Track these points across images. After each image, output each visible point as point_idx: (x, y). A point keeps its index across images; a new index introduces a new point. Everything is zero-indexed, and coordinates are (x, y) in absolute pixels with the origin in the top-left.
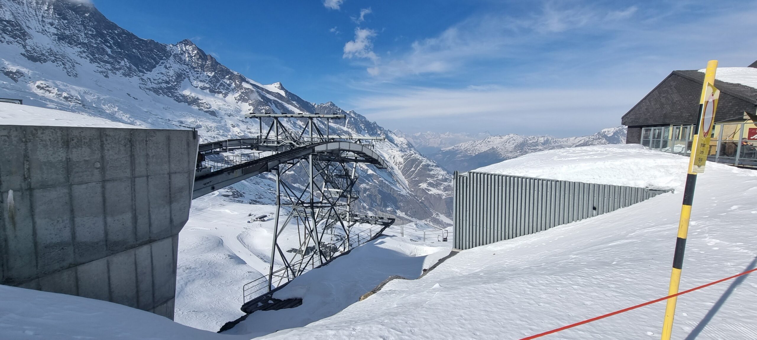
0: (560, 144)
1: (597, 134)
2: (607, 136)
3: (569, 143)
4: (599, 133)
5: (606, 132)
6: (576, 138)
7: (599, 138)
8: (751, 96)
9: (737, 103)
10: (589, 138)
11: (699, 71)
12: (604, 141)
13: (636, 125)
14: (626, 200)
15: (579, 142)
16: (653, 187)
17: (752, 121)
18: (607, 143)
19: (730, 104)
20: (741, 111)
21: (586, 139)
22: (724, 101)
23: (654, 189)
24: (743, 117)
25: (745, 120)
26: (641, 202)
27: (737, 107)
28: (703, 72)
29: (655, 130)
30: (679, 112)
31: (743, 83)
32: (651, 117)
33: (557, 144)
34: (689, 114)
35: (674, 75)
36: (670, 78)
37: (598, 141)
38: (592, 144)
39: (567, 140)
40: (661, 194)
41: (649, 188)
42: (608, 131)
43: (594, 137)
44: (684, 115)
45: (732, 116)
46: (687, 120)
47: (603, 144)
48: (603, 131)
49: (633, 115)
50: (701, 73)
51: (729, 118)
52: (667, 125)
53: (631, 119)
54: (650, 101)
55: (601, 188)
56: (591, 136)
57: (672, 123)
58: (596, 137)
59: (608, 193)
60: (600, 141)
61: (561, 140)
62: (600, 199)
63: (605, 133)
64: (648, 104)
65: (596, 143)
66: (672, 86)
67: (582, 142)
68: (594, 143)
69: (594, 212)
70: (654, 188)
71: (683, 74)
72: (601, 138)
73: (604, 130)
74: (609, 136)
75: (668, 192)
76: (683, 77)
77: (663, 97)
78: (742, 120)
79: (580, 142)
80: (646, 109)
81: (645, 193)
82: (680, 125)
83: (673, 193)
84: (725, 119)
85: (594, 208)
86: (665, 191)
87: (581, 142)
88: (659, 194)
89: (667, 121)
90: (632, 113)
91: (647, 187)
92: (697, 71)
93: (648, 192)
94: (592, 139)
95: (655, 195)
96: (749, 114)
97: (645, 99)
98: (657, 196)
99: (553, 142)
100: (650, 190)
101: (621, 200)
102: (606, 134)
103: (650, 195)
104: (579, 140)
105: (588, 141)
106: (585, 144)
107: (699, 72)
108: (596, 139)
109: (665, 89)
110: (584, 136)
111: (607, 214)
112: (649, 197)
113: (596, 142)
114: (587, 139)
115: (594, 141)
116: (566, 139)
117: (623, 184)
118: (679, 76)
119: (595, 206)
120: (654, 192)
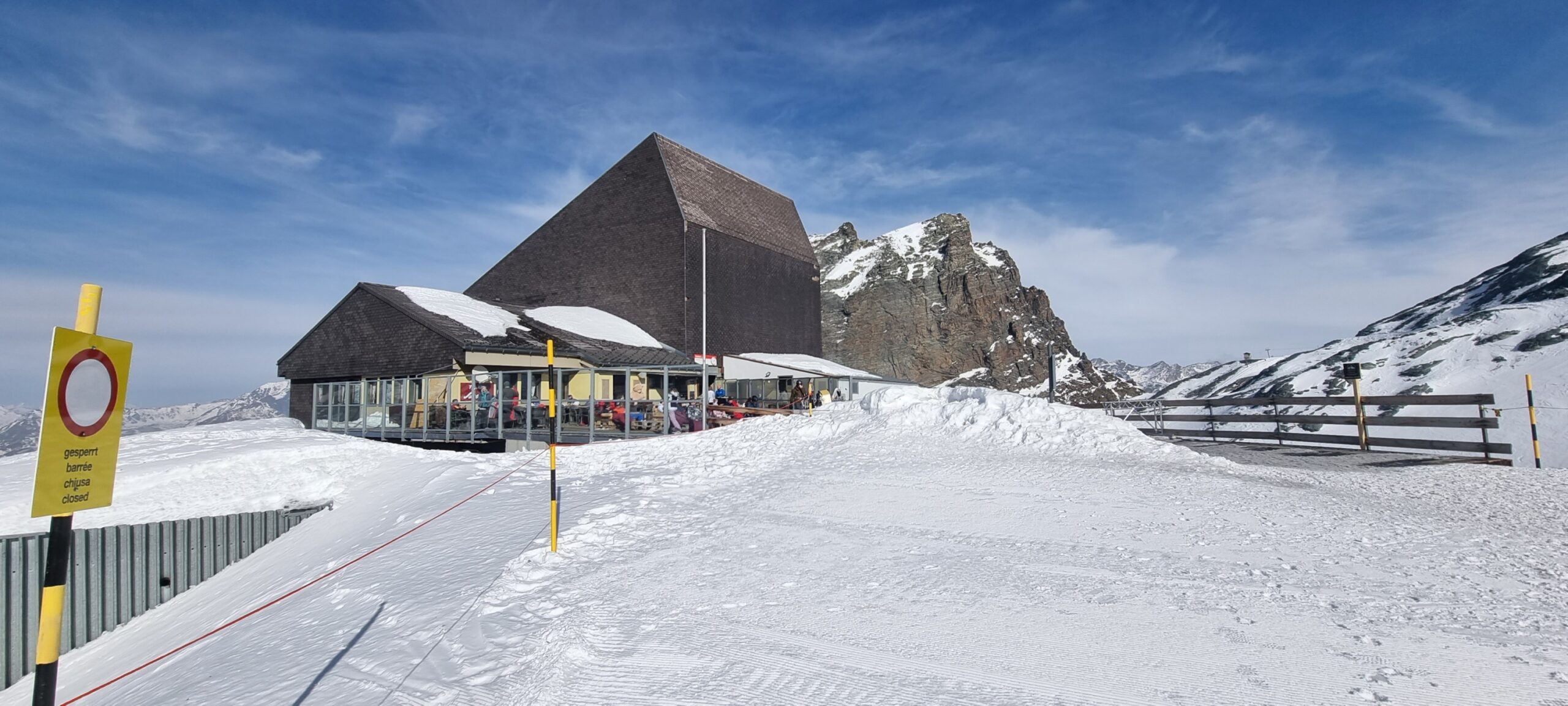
0: (149, 422)
1: (249, 394)
2: (274, 399)
3: (177, 417)
4: (254, 392)
5: (269, 389)
6: (197, 405)
7: (255, 405)
8: (459, 336)
9: (444, 346)
10: (232, 405)
11: (396, 289)
12: (267, 408)
13: (306, 378)
14: (243, 544)
15: (205, 414)
16: (297, 504)
17: (462, 373)
18: (273, 414)
19: (437, 346)
20: (450, 358)
21: (223, 407)
22: (429, 341)
23: (299, 508)
24: (452, 367)
25: (455, 371)
26: (273, 540)
27: (444, 352)
28: (402, 291)
29: (336, 388)
30: (373, 356)
31: (451, 316)
32: (331, 362)
33: (140, 424)
34: (388, 360)
35: (361, 289)
36: (355, 295)
37: (254, 411)
38: (238, 418)
39: (172, 411)
40: (311, 515)
41: (291, 509)
42: (275, 389)
43: (242, 402)
44: (381, 361)
45: (440, 365)
46: (385, 370)
47: (264, 416)
48: (263, 388)
49: (298, 357)
50: (400, 292)
51: (438, 368)
52: (356, 378)
53: (295, 365)
54: (327, 333)
55: (179, 529)
56: (236, 400)
57: (365, 375)
58: (249, 402)
59: (199, 536)
60: (258, 411)
61: (154, 412)
62: (179, 555)
63: (268, 391)
64: (324, 337)
65: (249, 415)
66: (359, 308)
67: (214, 413)
68: (244, 416)
69: (166, 590)
70: (300, 506)
71: (375, 291)
72: (260, 404)
73: (267, 386)
74: (277, 397)
75: (322, 509)
76: (374, 295)
77: (348, 327)
78: (451, 370)
79: (209, 414)
80: (322, 347)
81: (281, 520)
82: (376, 379)
83: (330, 509)
84: (432, 369)
85: (164, 582)
86: (318, 509)
87: (209, 416)
88: (308, 517)
89: (357, 372)
90: (297, 355)
91: (286, 507)
92: (394, 288)
93: (286, 518)
94: (240, 407)
95: (301, 520)
96: (458, 362)
97: (319, 326)
98: (305, 521)
99: (129, 418)
100: (294, 511)
101: (231, 546)
102: (270, 394)
103: (292, 523)
104: (204, 409)
105: (228, 412)
106: (222, 418)
107: (397, 291)
108: (249, 407)
109: (349, 313)
110: (220, 401)
111: (198, 586)
112: (289, 527)
113: (249, 413)
114: (227, 408)
115: (245, 410)
116: (169, 409)
117: (235, 510)
118: (368, 293)
119: (166, 575)
120: (299, 513)
